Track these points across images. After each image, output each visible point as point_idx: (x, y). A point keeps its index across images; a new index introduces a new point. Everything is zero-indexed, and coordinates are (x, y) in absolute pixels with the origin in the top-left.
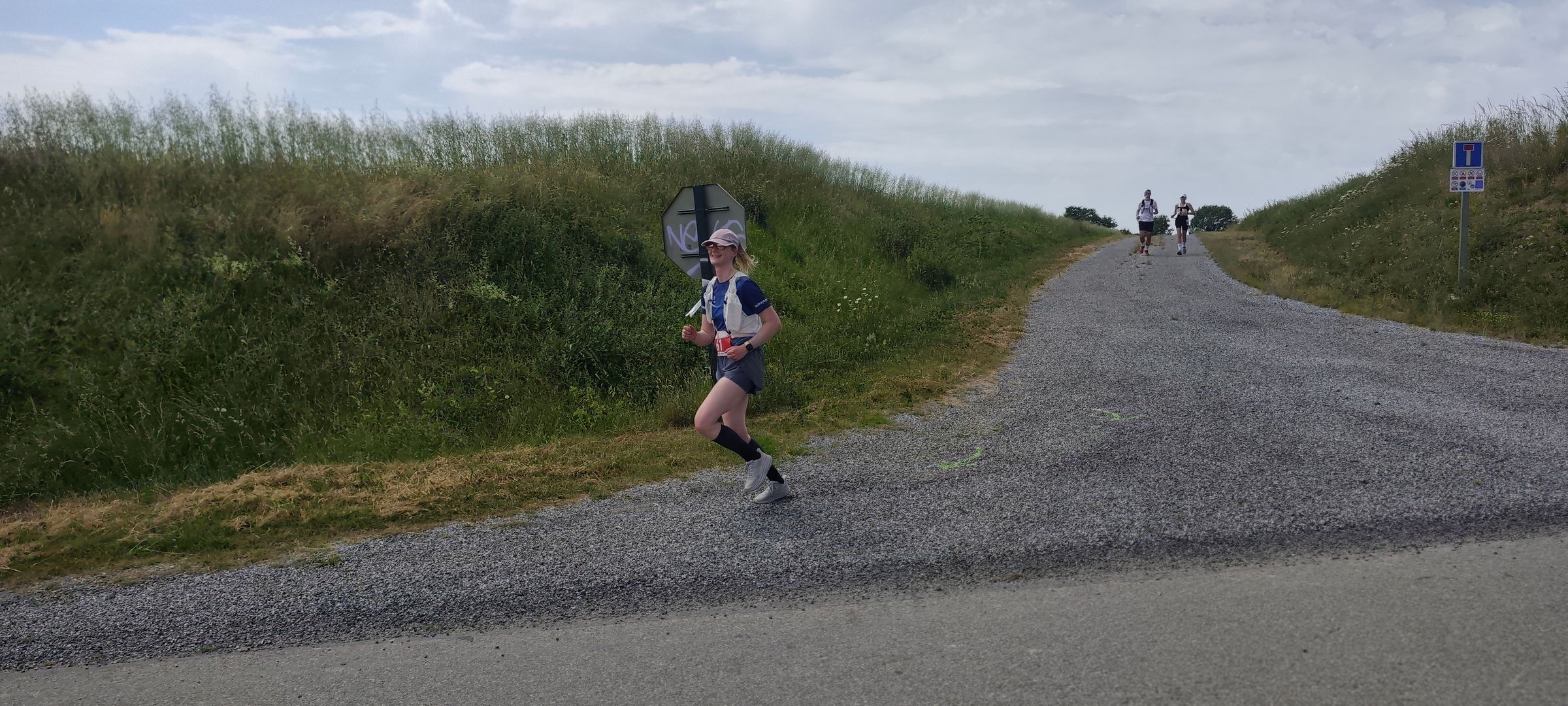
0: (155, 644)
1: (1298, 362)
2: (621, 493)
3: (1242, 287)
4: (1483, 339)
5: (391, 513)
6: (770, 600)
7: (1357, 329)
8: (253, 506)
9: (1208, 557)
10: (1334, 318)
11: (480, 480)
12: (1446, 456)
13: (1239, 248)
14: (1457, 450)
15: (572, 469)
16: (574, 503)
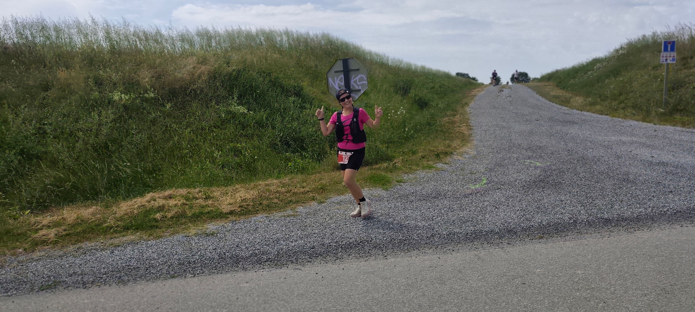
0: (146, 274)
1: (604, 139)
2: (329, 200)
3: (560, 107)
5: (228, 211)
6: (432, 250)
8: (161, 209)
9: (623, 227)
10: (609, 120)
11: (261, 195)
13: (546, 89)
15: (302, 190)
16: (310, 205)
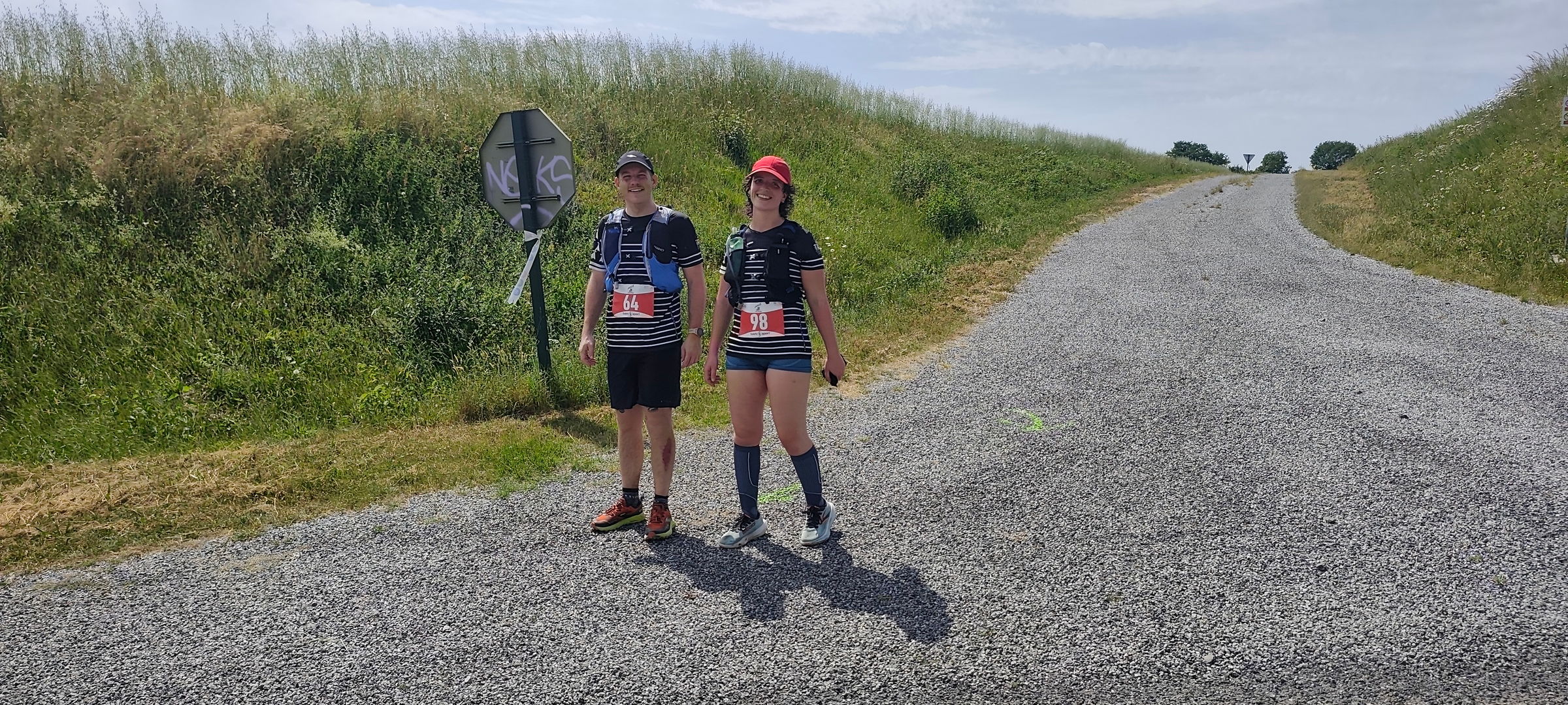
1: (1328, 344)
7: (1424, 297)
10: (1402, 283)
12: (1470, 519)
13: (1331, 190)
14: (1487, 508)
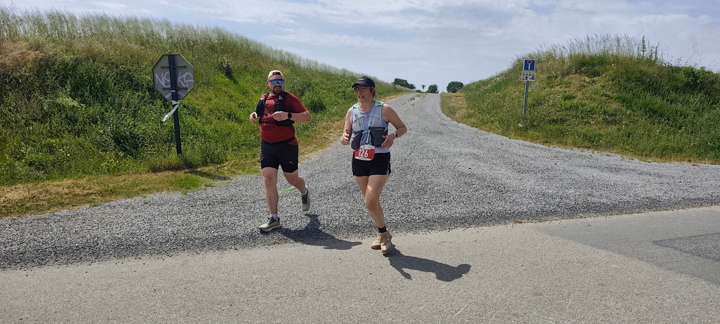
1: (449, 150)
2: (107, 204)
4: (528, 142)
6: (150, 256)
7: (480, 137)
10: (474, 132)
11: (34, 197)
12: (484, 191)
13: (453, 100)
14: (489, 188)
15: (86, 192)
16: (79, 208)
